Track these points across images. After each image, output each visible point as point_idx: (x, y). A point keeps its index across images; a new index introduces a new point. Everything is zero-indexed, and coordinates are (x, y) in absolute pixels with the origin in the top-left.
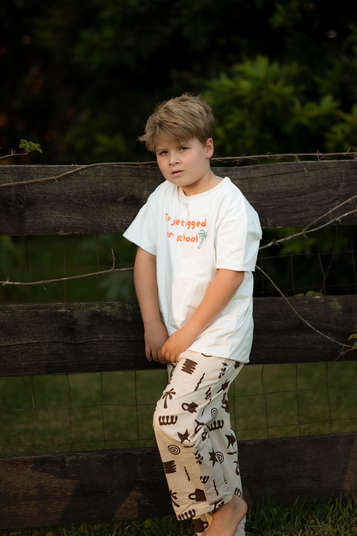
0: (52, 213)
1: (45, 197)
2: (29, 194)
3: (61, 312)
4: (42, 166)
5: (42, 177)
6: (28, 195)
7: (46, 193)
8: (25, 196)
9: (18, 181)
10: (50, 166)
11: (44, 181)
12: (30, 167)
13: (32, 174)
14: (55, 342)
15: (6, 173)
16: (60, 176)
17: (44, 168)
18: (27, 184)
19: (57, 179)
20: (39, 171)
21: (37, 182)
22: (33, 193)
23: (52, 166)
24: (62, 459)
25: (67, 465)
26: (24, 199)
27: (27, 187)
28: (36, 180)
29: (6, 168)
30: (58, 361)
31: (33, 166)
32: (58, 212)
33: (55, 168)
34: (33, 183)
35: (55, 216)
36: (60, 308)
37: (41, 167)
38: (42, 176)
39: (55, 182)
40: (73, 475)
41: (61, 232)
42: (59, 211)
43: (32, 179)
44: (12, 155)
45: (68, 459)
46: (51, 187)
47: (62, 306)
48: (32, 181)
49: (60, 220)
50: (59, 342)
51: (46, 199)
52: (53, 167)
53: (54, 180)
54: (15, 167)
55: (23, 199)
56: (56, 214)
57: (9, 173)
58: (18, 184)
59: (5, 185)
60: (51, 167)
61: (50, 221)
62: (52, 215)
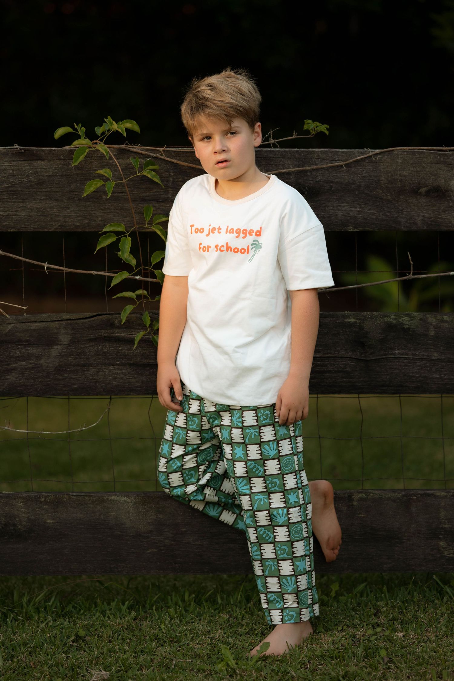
0: (340, 206)
1: (331, 187)
2: (312, 182)
3: (349, 322)
4: (327, 150)
5: (327, 163)
6: (310, 183)
7: (332, 182)
8: (307, 185)
9: (299, 166)
10: (337, 150)
11: (330, 167)
12: (313, 151)
13: (316, 160)
14: (341, 357)
15: (285, 158)
16: (348, 162)
17: (330, 152)
18: (310, 171)
19: (345, 165)
20: (324, 156)
21: (321, 168)
22: (316, 181)
23: (340, 150)
24: (349, 496)
25: (355, 503)
26: (307, 188)
27: (309, 174)
28: (319, 166)
29: (285, 151)
30: (345, 380)
31: (317, 150)
32: (346, 205)
33: (343, 152)
34: (317, 170)
35: (343, 209)
36: (348, 317)
37: (327, 151)
38: (328, 161)
39: (343, 169)
40: (362, 516)
41: (350, 228)
42: (348, 203)
43: (316, 164)
44: (294, 137)
45: (356, 497)
46: (339, 175)
47: (351, 315)
48: (315, 167)
49: (349, 214)
50: (346, 357)
51: (333, 189)
52: (341, 152)
53: (341, 166)
54: (296, 151)
55: (305, 188)
56: (344, 207)
57: (288, 158)
58: (299, 170)
59: (283, 171)
60: (339, 151)
61: (337, 215)
62: (339, 208)
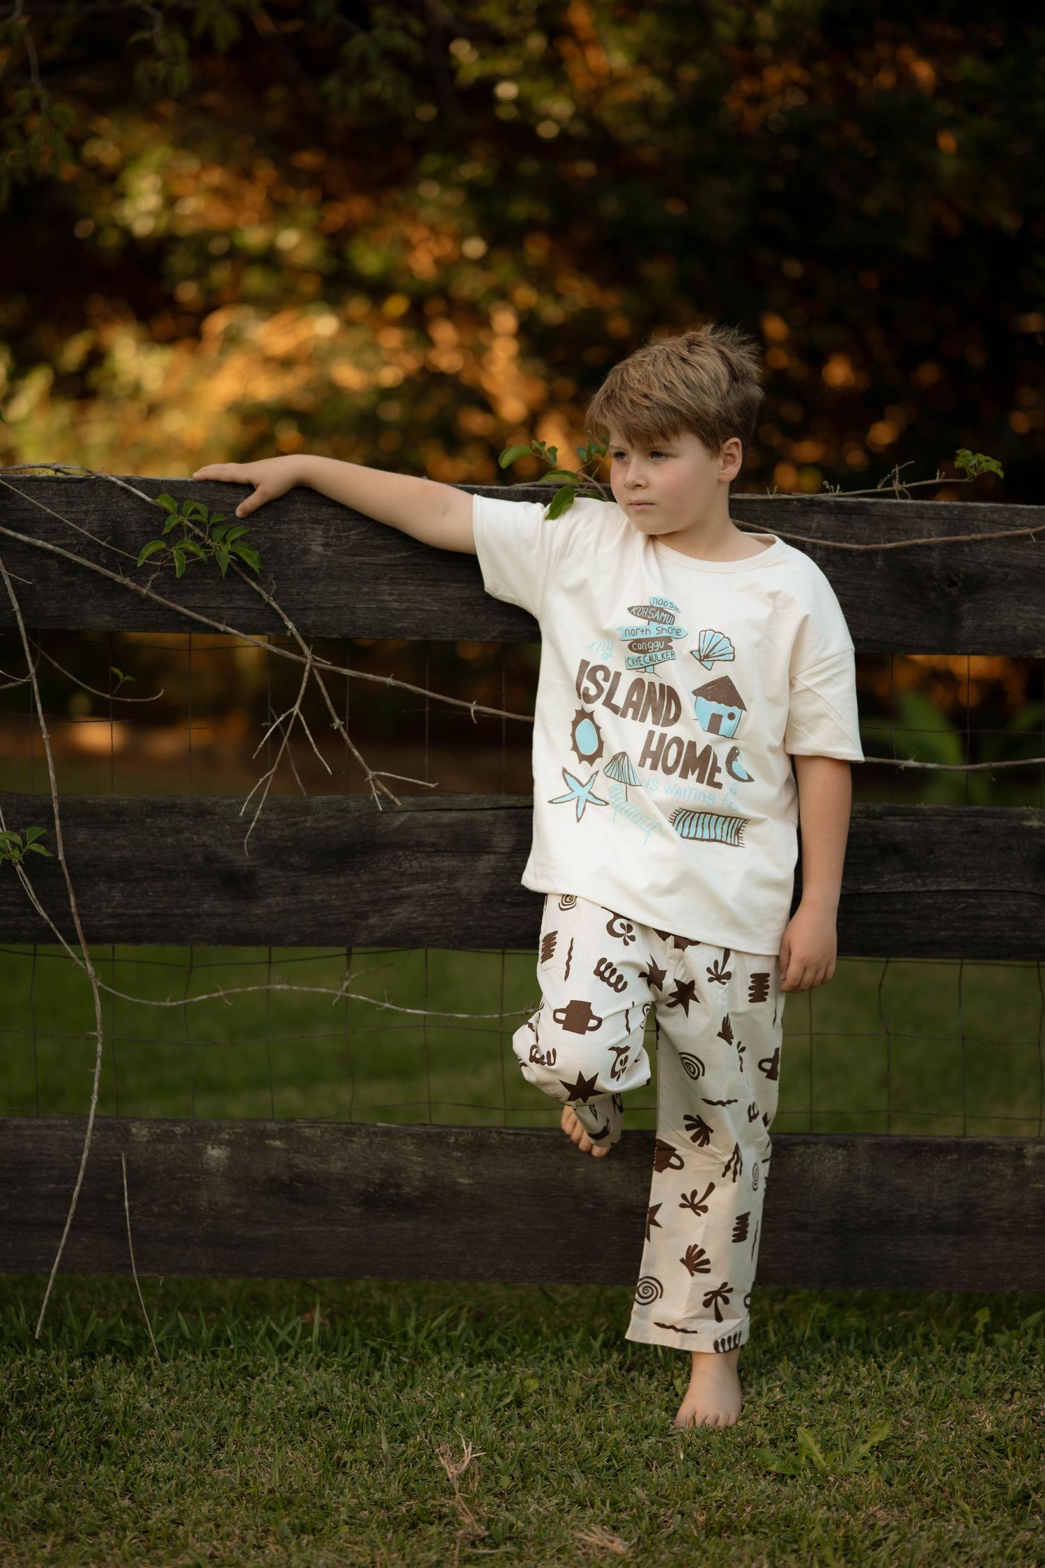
0: (1021, 610)
1: (1006, 574)
2: (971, 565)
3: (1031, 827)
4: (1001, 505)
5: (1001, 530)
6: (968, 567)
7: (1009, 566)
8: (962, 569)
9: (948, 534)
10: (1020, 506)
11: (1006, 537)
12: (975, 507)
13: (980, 523)
14: (1014, 892)
15: (922, 518)
16: (1040, 529)
17: (1007, 509)
18: (968, 543)
19: (1034, 535)
20: (996, 516)
21: (990, 539)
22: (979, 564)
23: (1026, 507)
24: (1017, 1149)
25: (1029, 1163)
26: (961, 576)
27: (967, 550)
28: (987, 535)
29: (923, 506)
30: (1018, 933)
31: (982, 505)
32: (1033, 608)
33: (1031, 510)
34: (982, 541)
35: (1027, 616)
36: (1028, 818)
37: (1001, 508)
38: (1002, 527)
39: (1030, 542)
40: (1041, 1186)
41: (1039, 651)
42: (1036, 605)
43: (980, 532)
44: (937, 480)
45: (1031, 1150)
46: (1021, 552)
47: (1033, 814)
48: (979, 536)
49: (1038, 625)
50: (1023, 892)
51: (1009, 578)
52: (1026, 509)
53: (1027, 537)
54: (945, 506)
55: (957, 575)
56: (1028, 612)
57: (929, 518)
58: (949, 541)
59: (919, 541)
60: (1023, 509)
61: (1014, 627)
62: (1020, 614)
